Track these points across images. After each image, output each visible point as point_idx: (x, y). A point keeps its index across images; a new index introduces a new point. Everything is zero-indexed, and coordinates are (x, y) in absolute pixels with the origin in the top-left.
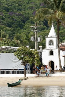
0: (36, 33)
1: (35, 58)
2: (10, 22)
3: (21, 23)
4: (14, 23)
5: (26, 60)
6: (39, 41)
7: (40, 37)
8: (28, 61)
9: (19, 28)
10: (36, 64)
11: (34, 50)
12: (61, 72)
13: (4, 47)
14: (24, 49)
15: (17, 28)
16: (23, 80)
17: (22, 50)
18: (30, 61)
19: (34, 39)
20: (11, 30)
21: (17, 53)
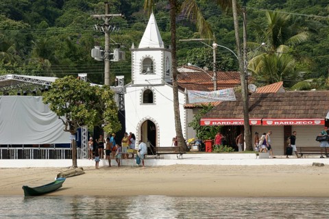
0: (106, 35)
1: (104, 109)
2: (18, 5)
3: (50, 8)
4: (30, 6)
5: (78, 115)
6: (116, 59)
7: (118, 47)
8: (83, 121)
9: (44, 23)
10: (108, 129)
11: (101, 86)
12: (181, 154)
13: (10, 77)
14: (71, 85)
15: (39, 22)
16: (67, 176)
17: (67, 86)
18: (89, 119)
19: (103, 53)
20: (20, 28)
21: (51, 95)
